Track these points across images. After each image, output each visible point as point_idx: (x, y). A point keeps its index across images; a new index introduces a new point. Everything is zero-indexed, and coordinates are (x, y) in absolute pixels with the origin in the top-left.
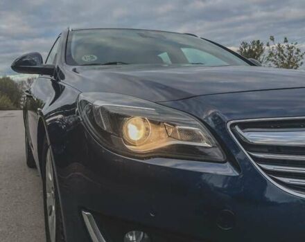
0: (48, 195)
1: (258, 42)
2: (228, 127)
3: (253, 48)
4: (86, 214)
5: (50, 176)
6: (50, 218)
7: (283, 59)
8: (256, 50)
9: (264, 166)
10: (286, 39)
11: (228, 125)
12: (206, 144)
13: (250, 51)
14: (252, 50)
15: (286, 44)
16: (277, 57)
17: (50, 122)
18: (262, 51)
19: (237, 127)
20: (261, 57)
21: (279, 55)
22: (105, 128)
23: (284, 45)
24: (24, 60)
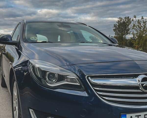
0: (14, 102)
1: (128, 17)
2: (86, 78)
3: (125, 21)
4: (31, 110)
5: (15, 93)
6: (15, 112)
7: (140, 28)
8: (127, 22)
9: (98, 93)
10: (142, 17)
11: (86, 76)
12: (78, 84)
13: (124, 22)
14: (125, 22)
15: (143, 20)
16: (137, 27)
17: (16, 70)
18: (130, 23)
19: (89, 78)
20: (130, 26)
21: (138, 26)
22: (39, 76)
23: (142, 21)
24: (3, 38)
